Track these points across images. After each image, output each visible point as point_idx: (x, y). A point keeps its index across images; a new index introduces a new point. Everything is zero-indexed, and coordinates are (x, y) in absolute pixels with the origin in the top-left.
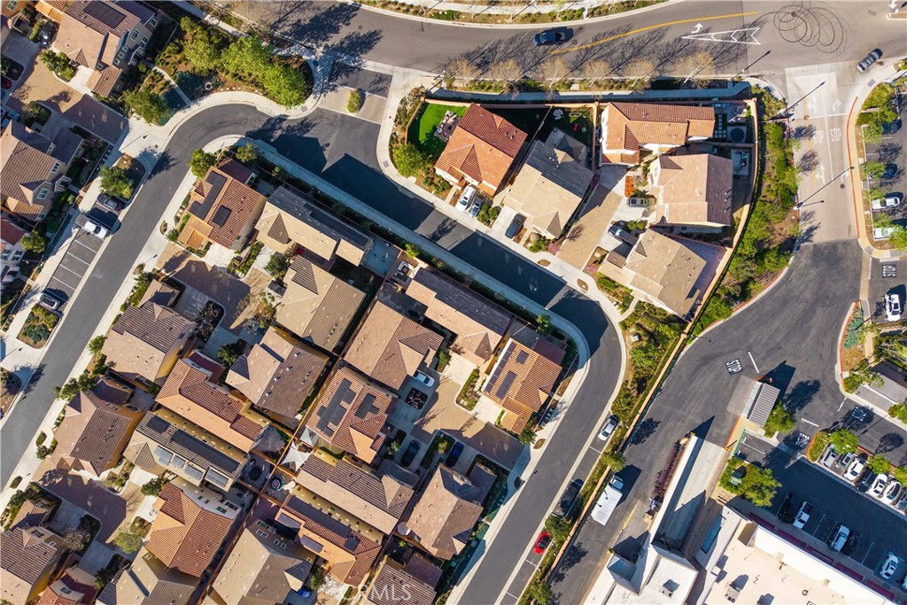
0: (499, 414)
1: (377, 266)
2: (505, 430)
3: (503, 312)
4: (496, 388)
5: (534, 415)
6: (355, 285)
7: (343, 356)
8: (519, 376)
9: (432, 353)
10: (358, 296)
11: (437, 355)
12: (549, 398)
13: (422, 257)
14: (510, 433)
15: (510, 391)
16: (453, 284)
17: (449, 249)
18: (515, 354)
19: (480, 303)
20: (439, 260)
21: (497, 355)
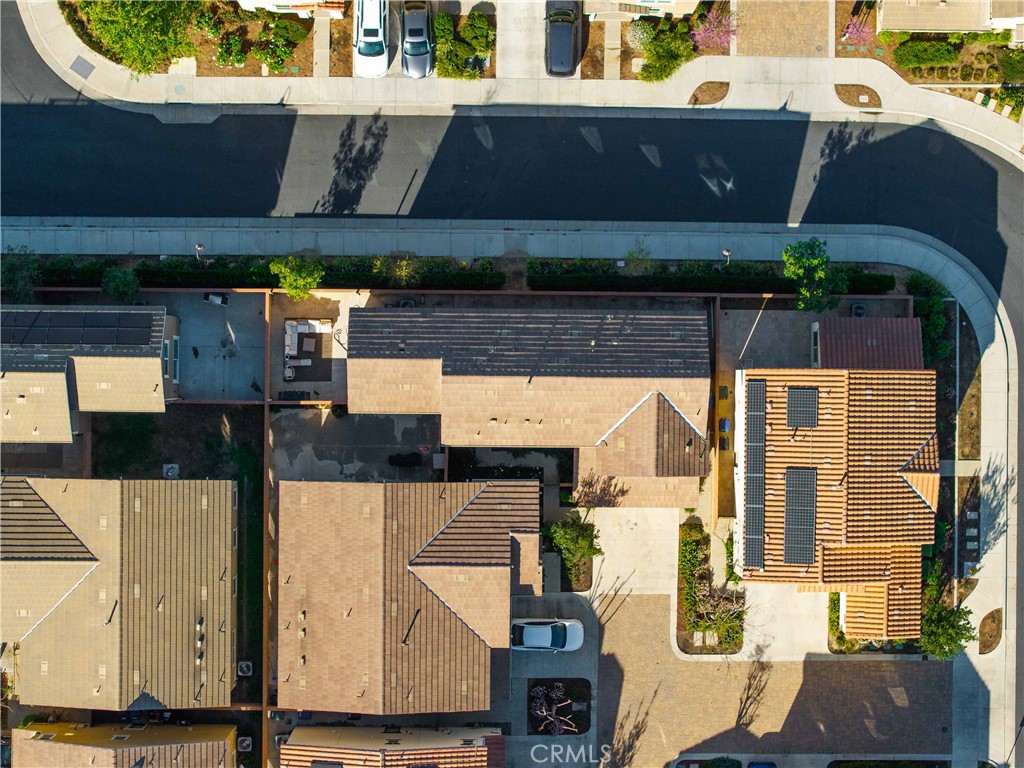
0: (825, 613)
1: (220, 379)
2: (869, 648)
3: (671, 305)
4: (775, 543)
5: (929, 557)
6: (188, 474)
7: (273, 701)
8: (824, 467)
9: (530, 544)
10: (215, 498)
11: (547, 545)
12: (947, 483)
13: (338, 276)
14: (889, 648)
15: (823, 527)
16: (476, 304)
17: (406, 210)
18: (777, 411)
19: (587, 318)
20: (394, 258)
21: (725, 444)
